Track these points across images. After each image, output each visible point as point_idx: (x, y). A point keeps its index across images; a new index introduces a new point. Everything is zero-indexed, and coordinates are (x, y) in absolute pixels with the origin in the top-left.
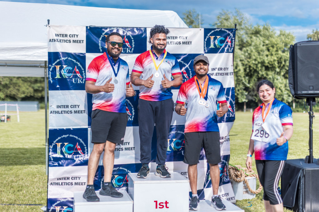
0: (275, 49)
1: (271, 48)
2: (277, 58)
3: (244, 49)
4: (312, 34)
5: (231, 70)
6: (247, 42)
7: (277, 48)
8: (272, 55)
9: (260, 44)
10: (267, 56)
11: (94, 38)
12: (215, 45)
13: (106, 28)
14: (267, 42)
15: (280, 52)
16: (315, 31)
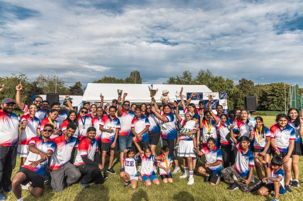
0: (225, 87)
1: (223, 87)
2: (226, 91)
3: (211, 88)
4: (241, 80)
5: (226, 104)
6: (212, 84)
7: (225, 86)
8: (223, 90)
9: (218, 85)
10: (221, 90)
11: (189, 96)
12: (222, 97)
13: (192, 93)
14: (221, 84)
15: (227, 88)
16: (243, 78)
